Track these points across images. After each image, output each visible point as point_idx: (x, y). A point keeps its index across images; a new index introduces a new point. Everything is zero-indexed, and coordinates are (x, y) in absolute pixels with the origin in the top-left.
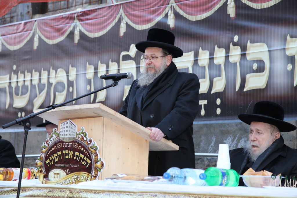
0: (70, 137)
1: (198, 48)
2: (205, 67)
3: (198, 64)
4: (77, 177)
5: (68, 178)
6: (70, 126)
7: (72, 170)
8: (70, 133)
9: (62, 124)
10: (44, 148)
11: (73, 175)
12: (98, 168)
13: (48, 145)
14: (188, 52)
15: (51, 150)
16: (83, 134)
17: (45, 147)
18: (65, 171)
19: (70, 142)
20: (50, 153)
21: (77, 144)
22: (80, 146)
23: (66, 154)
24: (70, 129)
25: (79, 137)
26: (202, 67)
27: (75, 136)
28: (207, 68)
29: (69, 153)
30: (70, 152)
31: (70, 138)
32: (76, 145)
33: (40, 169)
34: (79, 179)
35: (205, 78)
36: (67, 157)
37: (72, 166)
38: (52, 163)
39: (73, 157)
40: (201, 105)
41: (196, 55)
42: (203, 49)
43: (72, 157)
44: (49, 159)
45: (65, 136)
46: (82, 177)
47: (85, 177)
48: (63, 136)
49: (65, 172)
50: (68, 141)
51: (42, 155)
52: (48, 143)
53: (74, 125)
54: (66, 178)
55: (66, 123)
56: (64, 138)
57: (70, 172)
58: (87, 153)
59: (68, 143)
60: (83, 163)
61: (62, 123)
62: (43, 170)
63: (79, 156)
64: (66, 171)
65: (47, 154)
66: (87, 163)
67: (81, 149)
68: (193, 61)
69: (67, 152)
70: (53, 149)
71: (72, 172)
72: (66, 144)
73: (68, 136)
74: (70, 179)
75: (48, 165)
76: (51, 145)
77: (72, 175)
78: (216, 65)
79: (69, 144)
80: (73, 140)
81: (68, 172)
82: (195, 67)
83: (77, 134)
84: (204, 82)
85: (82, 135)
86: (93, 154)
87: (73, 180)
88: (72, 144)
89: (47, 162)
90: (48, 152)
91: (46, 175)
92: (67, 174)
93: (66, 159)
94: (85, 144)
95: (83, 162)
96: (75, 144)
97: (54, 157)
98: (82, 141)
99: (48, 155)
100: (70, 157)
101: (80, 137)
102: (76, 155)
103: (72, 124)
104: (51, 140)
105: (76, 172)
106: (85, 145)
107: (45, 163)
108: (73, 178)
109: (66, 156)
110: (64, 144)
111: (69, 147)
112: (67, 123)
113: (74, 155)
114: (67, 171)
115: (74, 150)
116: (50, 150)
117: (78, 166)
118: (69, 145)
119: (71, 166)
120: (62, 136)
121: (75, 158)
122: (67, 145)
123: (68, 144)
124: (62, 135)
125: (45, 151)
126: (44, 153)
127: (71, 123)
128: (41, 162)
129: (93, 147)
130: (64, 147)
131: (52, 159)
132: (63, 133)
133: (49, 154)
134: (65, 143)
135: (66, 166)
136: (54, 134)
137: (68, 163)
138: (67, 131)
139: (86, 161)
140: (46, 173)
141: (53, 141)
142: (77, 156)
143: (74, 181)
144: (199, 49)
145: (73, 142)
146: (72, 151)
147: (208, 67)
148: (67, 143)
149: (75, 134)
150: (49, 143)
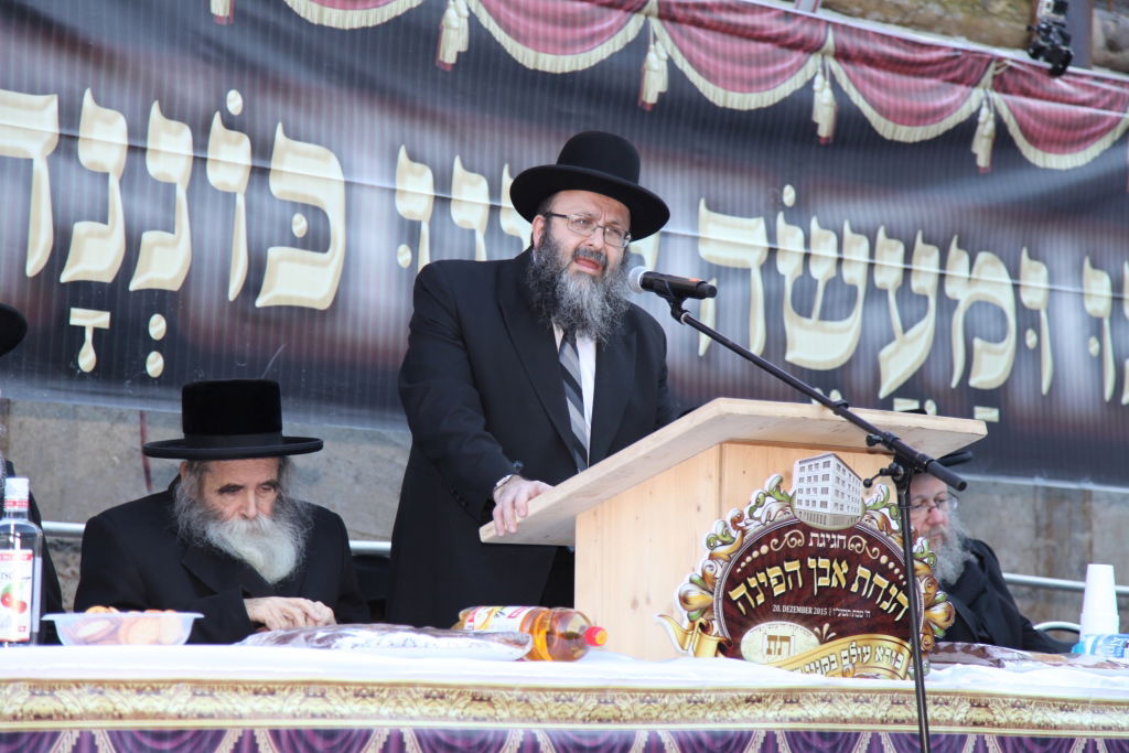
0: (839, 512)
1: (77, 87)
2: (106, 176)
3: (77, 158)
4: (859, 651)
5: (826, 653)
6: (840, 474)
7: (842, 629)
8: (839, 500)
9: (806, 465)
10: (724, 544)
11: (846, 646)
12: (935, 624)
13: (744, 533)
14: (33, 91)
15: (755, 554)
16: (890, 508)
17: (726, 539)
18: (812, 631)
19: (837, 532)
20: (750, 563)
21: (864, 542)
22: (875, 549)
23: (822, 572)
24: (840, 487)
25: (873, 518)
26: (94, 174)
27: (859, 514)
28: (114, 183)
29: (832, 570)
30: (835, 564)
31: (836, 518)
32: (861, 542)
33: (702, 620)
34: (866, 659)
35: (104, 221)
36: (823, 582)
37: (844, 613)
38: (761, 599)
39: (850, 583)
40: (82, 329)
41: (70, 116)
42: (97, 100)
43: (843, 585)
44: (747, 585)
45: (818, 509)
46: (880, 652)
47: (888, 652)
48: (810, 508)
49: (816, 634)
50: (828, 526)
51: (710, 566)
52: (742, 524)
53: (853, 476)
54: (818, 656)
55: (821, 462)
56: (812, 515)
57: (833, 634)
58: (898, 575)
59: (830, 532)
60: (885, 605)
61: (805, 461)
62: (715, 623)
63: (871, 582)
64: (817, 629)
65: (737, 564)
66: (900, 607)
67: (879, 557)
68: (56, 139)
69: (824, 563)
70: (764, 549)
71: (841, 635)
72: (823, 536)
73: (829, 510)
74: (833, 658)
75: (740, 604)
76: (756, 534)
77: (842, 647)
78: (156, 182)
79: (834, 537)
80: (850, 525)
81: (828, 633)
82: (62, 163)
83: (866, 508)
84: (103, 236)
85: (886, 511)
86: (922, 577)
87: (846, 662)
88: (844, 537)
89: (736, 594)
90: (742, 558)
91: (728, 642)
92: (823, 640)
93: (819, 588)
94: (894, 542)
95: (885, 602)
96: (856, 541)
97: (768, 579)
98: (884, 533)
99: (739, 570)
100: (835, 584)
101: (878, 516)
102: (860, 578)
103: (848, 472)
104: (756, 514)
105: (856, 634)
106: (894, 546)
107: (726, 598)
108: (845, 654)
109: (820, 579)
110: (813, 535)
111: (832, 546)
112: (827, 464)
113: (850, 577)
114: (821, 629)
115: (854, 560)
116: (749, 552)
117: (865, 614)
118: (832, 541)
119: (837, 613)
120: (803, 507)
121: (855, 588)
122: (826, 539)
123: (828, 536)
124: (804, 502)
125: (729, 555)
126: (721, 562)
127: (842, 466)
128: (705, 592)
129: (921, 556)
130: (811, 544)
131: (761, 585)
132: (812, 497)
133: (743, 564)
134: (819, 531)
135: (819, 611)
136: (770, 495)
137: (828, 604)
138: (827, 493)
139: (895, 600)
140: (728, 636)
141: (763, 520)
142: (862, 581)
143: (850, 667)
144: (82, 96)
145: (849, 532)
146: (844, 564)
147: (121, 182)
148: (825, 532)
149: (860, 506)
150: (747, 525)
